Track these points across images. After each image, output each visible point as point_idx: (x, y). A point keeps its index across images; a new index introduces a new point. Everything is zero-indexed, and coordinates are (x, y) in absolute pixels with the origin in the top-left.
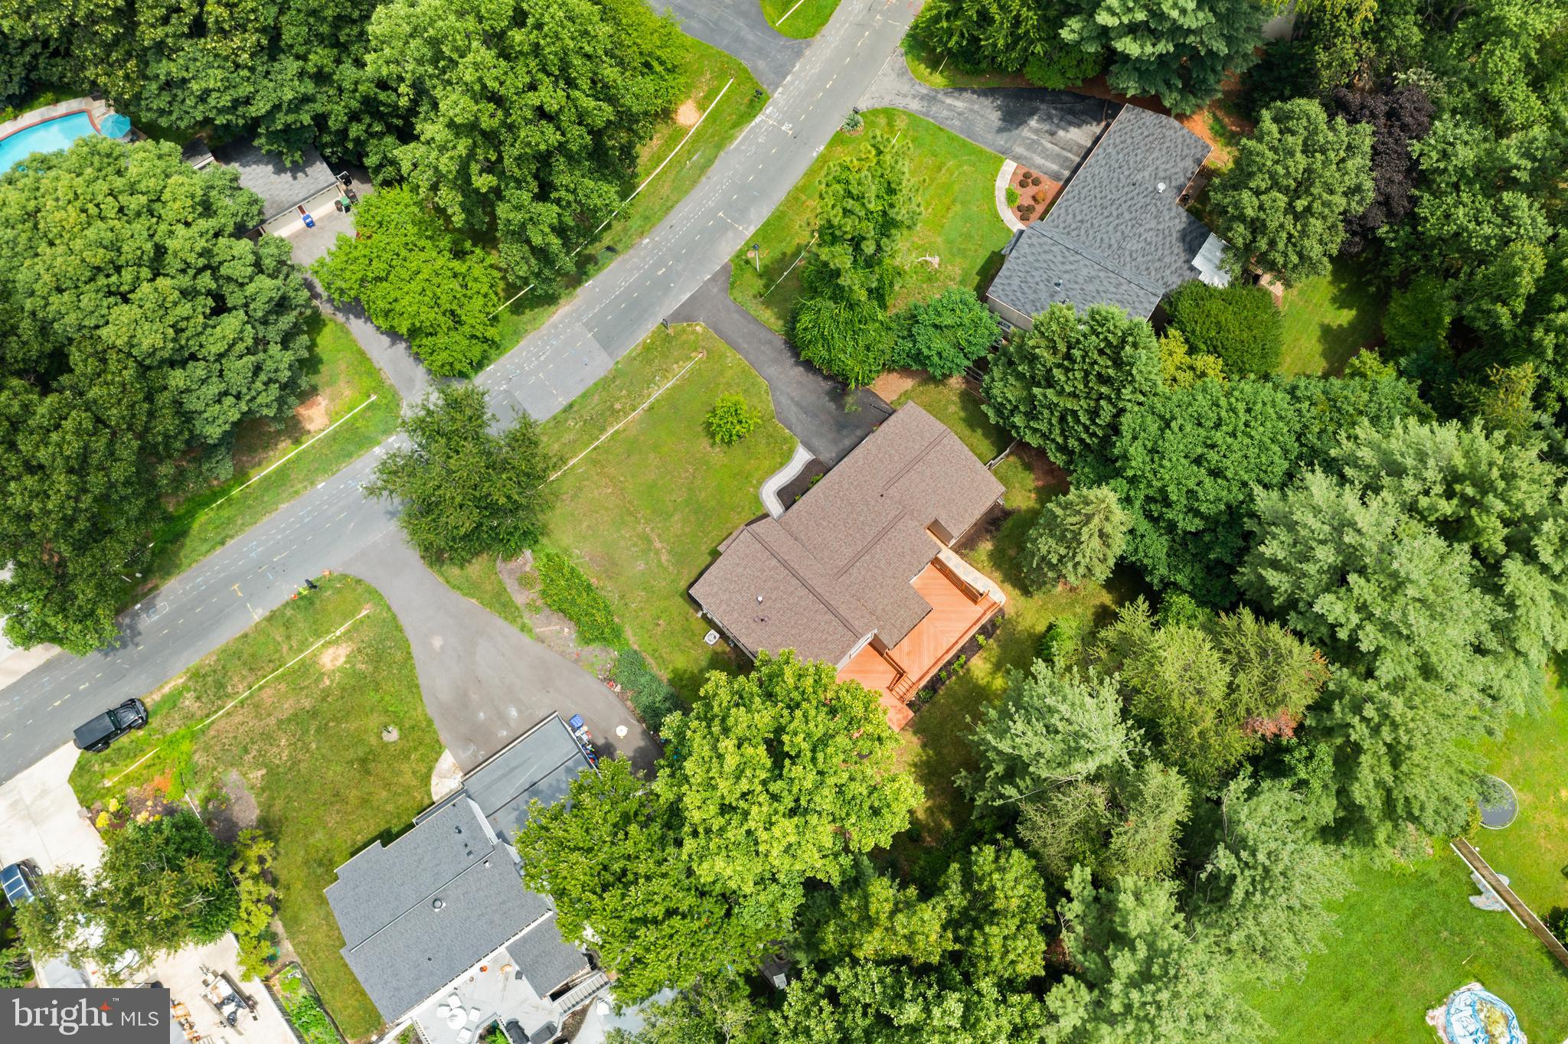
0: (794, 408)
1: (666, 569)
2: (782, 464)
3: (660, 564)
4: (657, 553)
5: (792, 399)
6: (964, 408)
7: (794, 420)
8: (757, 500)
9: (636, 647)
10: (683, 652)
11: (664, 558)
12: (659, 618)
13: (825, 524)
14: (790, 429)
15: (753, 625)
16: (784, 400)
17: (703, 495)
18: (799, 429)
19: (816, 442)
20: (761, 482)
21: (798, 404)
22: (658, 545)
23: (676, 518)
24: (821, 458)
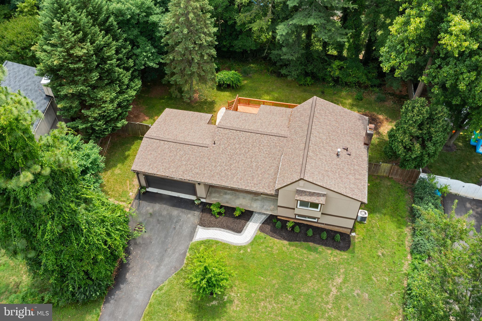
0: (167, 260)
1: (345, 273)
2: (217, 242)
3: (345, 281)
4: (339, 288)
5: (158, 267)
6: (115, 166)
7: (177, 255)
8: (255, 241)
9: (409, 257)
10: (384, 230)
11: (339, 280)
12: (379, 256)
13: (254, 164)
14: (185, 253)
15: (353, 154)
16: (163, 270)
17: (274, 282)
18: (182, 248)
19: (186, 230)
20: (240, 248)
21: (161, 260)
22: (334, 290)
23: (306, 290)
24: (197, 221)
